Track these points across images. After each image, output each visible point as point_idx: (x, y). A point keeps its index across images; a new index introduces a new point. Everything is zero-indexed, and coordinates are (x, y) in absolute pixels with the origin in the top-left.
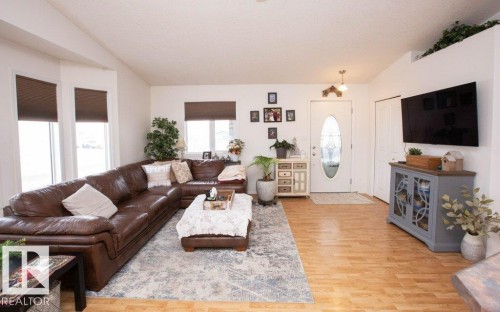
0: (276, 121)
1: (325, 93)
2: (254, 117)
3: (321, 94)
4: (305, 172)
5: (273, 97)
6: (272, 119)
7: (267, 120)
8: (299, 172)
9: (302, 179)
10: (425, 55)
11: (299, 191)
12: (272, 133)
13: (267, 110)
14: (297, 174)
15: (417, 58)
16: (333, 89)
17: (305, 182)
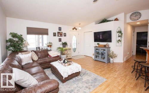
0: (61, 36)
1: (73, 29)
2: (54, 35)
3: (72, 29)
4: (71, 51)
5: (60, 29)
6: (60, 35)
7: (58, 36)
8: (69, 51)
9: (70, 53)
10: (99, 23)
11: (69, 57)
12: (60, 40)
13: (58, 33)
14: (69, 52)
15: (97, 24)
16: (75, 28)
17: (71, 54)
